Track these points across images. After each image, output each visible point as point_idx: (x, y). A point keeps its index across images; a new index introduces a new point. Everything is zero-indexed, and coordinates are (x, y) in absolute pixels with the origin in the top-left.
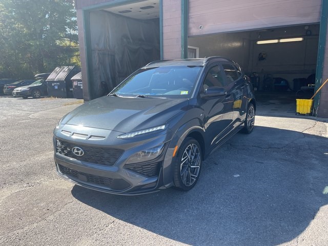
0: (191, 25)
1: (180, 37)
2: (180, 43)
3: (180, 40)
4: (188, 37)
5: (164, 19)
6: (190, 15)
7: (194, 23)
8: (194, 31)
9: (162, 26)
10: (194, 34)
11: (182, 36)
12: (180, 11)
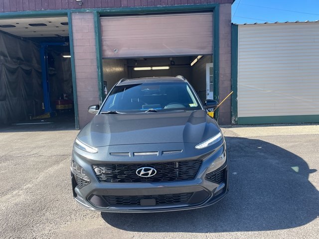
0: (105, 48)
1: (96, 58)
2: (95, 64)
3: (95, 60)
4: (103, 58)
5: (74, 38)
6: (103, 38)
7: (108, 46)
8: (109, 53)
9: (73, 46)
10: (109, 57)
11: (97, 57)
12: (93, 34)
